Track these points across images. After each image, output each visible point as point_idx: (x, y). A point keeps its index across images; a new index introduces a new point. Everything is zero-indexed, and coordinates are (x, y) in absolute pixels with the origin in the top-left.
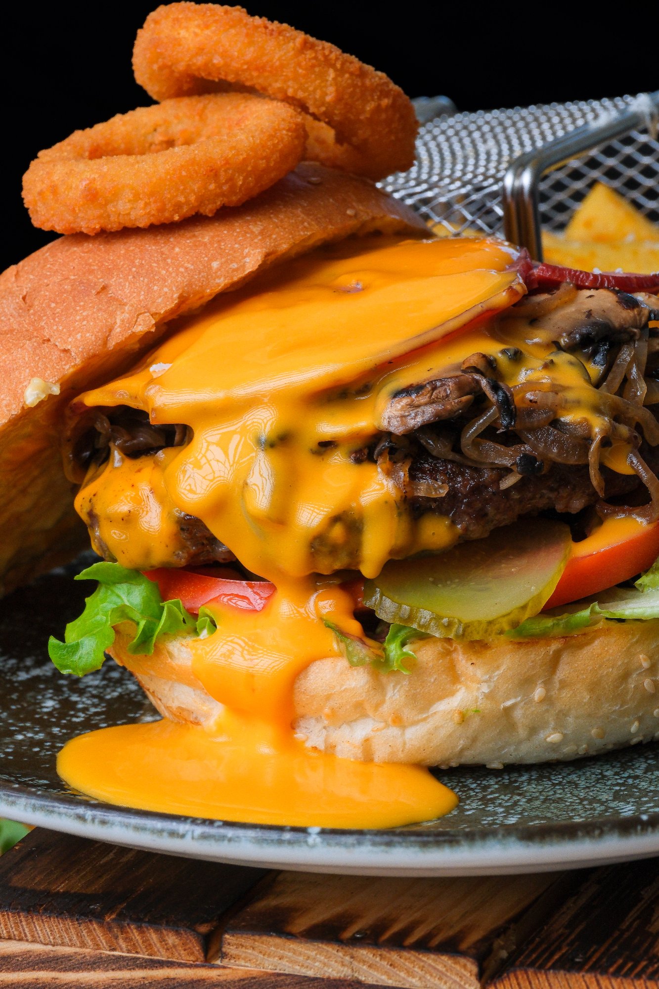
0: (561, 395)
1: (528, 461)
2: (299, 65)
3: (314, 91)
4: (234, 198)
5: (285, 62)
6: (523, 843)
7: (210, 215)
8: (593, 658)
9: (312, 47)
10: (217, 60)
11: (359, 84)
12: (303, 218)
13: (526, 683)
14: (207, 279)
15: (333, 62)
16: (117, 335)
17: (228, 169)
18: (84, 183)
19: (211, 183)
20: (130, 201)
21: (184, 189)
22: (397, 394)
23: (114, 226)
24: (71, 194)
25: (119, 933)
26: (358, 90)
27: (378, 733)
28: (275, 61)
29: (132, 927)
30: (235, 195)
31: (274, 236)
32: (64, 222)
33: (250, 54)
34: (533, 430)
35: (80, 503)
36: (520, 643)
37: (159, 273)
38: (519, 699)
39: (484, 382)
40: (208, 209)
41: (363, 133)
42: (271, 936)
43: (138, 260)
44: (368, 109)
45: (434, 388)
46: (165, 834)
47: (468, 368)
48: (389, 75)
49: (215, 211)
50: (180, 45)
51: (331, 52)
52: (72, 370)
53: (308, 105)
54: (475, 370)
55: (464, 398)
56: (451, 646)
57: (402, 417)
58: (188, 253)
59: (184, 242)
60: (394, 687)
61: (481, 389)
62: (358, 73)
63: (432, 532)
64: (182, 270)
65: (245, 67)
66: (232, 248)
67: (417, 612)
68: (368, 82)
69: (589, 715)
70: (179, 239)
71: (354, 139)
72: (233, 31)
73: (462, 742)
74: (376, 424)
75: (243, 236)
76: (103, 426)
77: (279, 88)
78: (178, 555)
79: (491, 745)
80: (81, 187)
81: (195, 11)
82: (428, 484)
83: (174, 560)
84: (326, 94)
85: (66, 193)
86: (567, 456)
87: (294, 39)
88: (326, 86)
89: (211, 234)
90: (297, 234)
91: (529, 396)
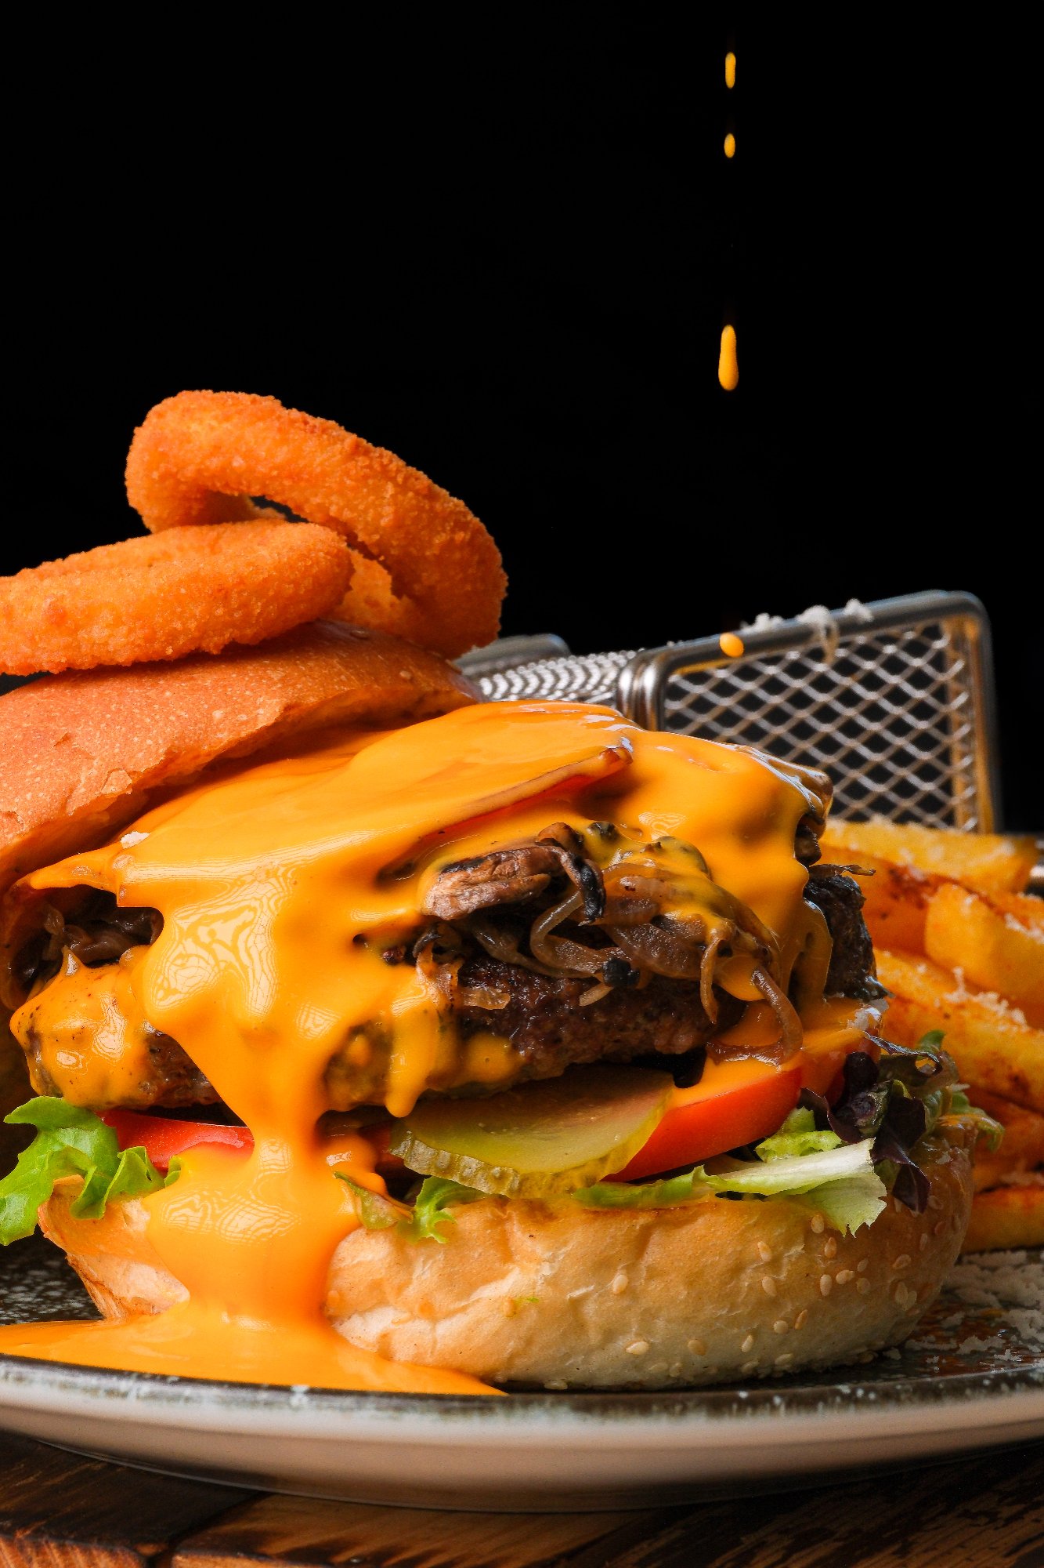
0: (666, 883)
1: (619, 967)
2: (347, 474)
3: (365, 511)
4: (249, 632)
5: (328, 469)
6: (579, 1415)
7: (215, 652)
8: (694, 1241)
9: (366, 453)
10: (238, 462)
11: (427, 507)
12: (340, 670)
13: (602, 1266)
14: (206, 731)
15: (393, 475)
16: (80, 798)
17: (244, 591)
18: (49, 601)
19: (218, 608)
20: (108, 626)
21: (182, 612)
22: (447, 869)
23: (85, 662)
24: (30, 618)
25: (34, 1554)
26: (424, 516)
27: (401, 1326)
28: (315, 466)
29: (52, 1545)
30: (250, 628)
31: (299, 686)
32: (19, 656)
33: (282, 454)
34: (628, 927)
35: (18, 1023)
36: (595, 1212)
37: (142, 720)
38: (592, 1288)
39: (564, 858)
40: (213, 644)
41: (429, 577)
42: (238, 1557)
43: (115, 705)
44: (437, 542)
45: (498, 862)
46: (101, 1393)
47: (542, 840)
48: (467, 504)
49: (222, 647)
50: (189, 442)
51: (391, 461)
52: (17, 840)
53: (356, 531)
54: (554, 842)
55: (537, 877)
56: (504, 1212)
57: (453, 897)
58: (182, 698)
59: (177, 685)
60: (424, 1263)
61: (561, 867)
62: (425, 492)
63: (486, 1057)
64: (172, 718)
65: (275, 473)
66: (242, 695)
67: (459, 1160)
68: (438, 506)
69: (686, 1320)
70: (171, 682)
71: (417, 587)
72: (261, 424)
73: (512, 1343)
74: (418, 909)
75: (257, 681)
76: (55, 924)
77: (319, 505)
78: (144, 1088)
79: (551, 1352)
80: (44, 606)
81: (213, 399)
82: (483, 993)
83: (138, 1094)
84: (381, 516)
85: (25, 615)
86: (671, 965)
87: (343, 441)
88: (381, 506)
89: (215, 677)
90: (331, 687)
91: (625, 882)
